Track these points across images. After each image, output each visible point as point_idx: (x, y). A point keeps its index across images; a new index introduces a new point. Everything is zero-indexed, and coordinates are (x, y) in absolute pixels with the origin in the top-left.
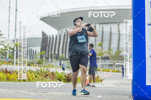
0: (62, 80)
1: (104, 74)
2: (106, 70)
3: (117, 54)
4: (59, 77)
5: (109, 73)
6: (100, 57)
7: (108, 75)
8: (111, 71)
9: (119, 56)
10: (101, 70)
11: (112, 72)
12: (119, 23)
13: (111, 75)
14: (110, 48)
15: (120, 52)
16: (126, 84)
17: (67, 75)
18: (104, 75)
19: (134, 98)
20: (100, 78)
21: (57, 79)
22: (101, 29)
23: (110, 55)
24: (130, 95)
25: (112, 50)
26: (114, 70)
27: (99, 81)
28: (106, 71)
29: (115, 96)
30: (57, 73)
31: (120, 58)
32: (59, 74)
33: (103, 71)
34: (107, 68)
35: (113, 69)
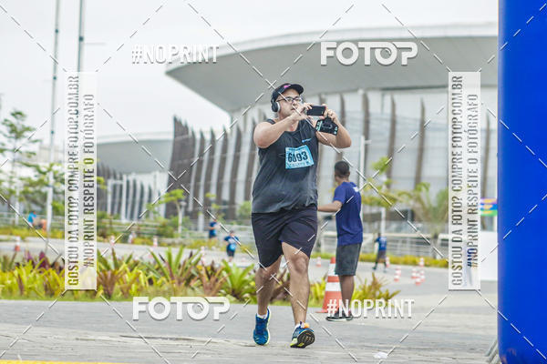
0: (247, 295)
1: (398, 272)
2: (403, 259)
3: (445, 202)
4: (236, 283)
5: (415, 269)
6: (383, 210)
7: (413, 277)
8: (422, 263)
11: (426, 265)
13: (423, 277)
14: (418, 179)
18: (397, 277)
20: (383, 290)
21: (228, 293)
22: (388, 110)
23: (418, 205)
24: (492, 349)
25: (427, 186)
26: (435, 257)
28: (406, 263)
29: (436, 353)
30: (228, 270)
32: (234, 271)
33: (394, 263)
34: (408, 251)
35: (431, 255)
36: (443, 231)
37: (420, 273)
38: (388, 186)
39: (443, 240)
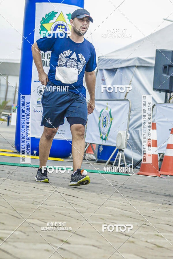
3: (4, 104)
9: (5, 106)
12: (8, 75)
15: (7, 102)
16: (10, 133)
19: (16, 147)
31: (7, 108)
36: (3, 112)
39: (3, 114)
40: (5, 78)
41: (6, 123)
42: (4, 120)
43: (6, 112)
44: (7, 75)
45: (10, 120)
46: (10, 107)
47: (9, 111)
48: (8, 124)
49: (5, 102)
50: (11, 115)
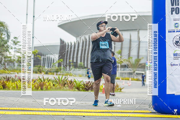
0: (81, 89)
1: (124, 82)
2: (125, 78)
3: (137, 62)
4: (78, 85)
5: (128, 81)
6: (119, 65)
7: (128, 84)
8: (130, 80)
9: (138, 64)
10: (121, 78)
11: (132, 80)
13: (131, 84)
14: (129, 56)
15: (140, 60)
17: (85, 83)
18: (123, 84)
19: (154, 107)
20: (119, 87)
21: (76, 88)
23: (129, 63)
24: (150, 104)
25: (132, 58)
26: (134, 78)
27: (118, 89)
28: (126, 80)
30: (75, 82)
31: (140, 66)
32: (77, 82)
33: (122, 79)
34: (126, 76)
35: (133, 77)
36: (136, 71)
37: (130, 82)
38: (121, 58)
39: (136, 73)
40: (136, 33)
41: (141, 82)
42: (138, 80)
43: (140, 71)
44: (138, 30)
45: (145, 79)
46: (143, 65)
47: (143, 69)
48: (144, 84)
49: (138, 60)
50: (145, 73)
